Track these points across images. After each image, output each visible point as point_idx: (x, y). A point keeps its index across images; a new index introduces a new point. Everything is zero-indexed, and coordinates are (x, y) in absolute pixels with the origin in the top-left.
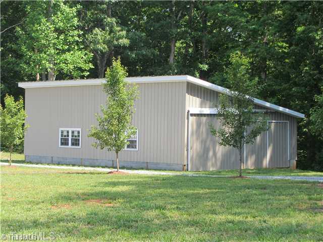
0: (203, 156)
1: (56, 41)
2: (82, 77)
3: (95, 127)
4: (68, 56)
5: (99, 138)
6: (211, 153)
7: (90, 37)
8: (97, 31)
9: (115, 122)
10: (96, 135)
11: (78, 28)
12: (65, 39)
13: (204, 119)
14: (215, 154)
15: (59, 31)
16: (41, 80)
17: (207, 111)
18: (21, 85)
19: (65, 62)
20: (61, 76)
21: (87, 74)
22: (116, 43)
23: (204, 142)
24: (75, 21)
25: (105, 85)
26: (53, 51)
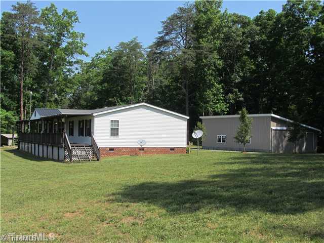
0: (277, 147)
1: (213, 99)
2: (224, 114)
3: (235, 135)
4: (218, 105)
5: (237, 139)
6: (281, 145)
7: (227, 97)
8: (230, 95)
9: (244, 133)
10: (236, 138)
11: (222, 93)
12: (217, 98)
13: (278, 131)
14: (282, 146)
15: (214, 95)
16: (205, 115)
17: (279, 128)
18: (201, 117)
19: (217, 107)
20: (216, 114)
21: (226, 113)
22: (238, 99)
23: (278, 140)
24: (221, 91)
25: (240, 118)
26: (212, 103)
